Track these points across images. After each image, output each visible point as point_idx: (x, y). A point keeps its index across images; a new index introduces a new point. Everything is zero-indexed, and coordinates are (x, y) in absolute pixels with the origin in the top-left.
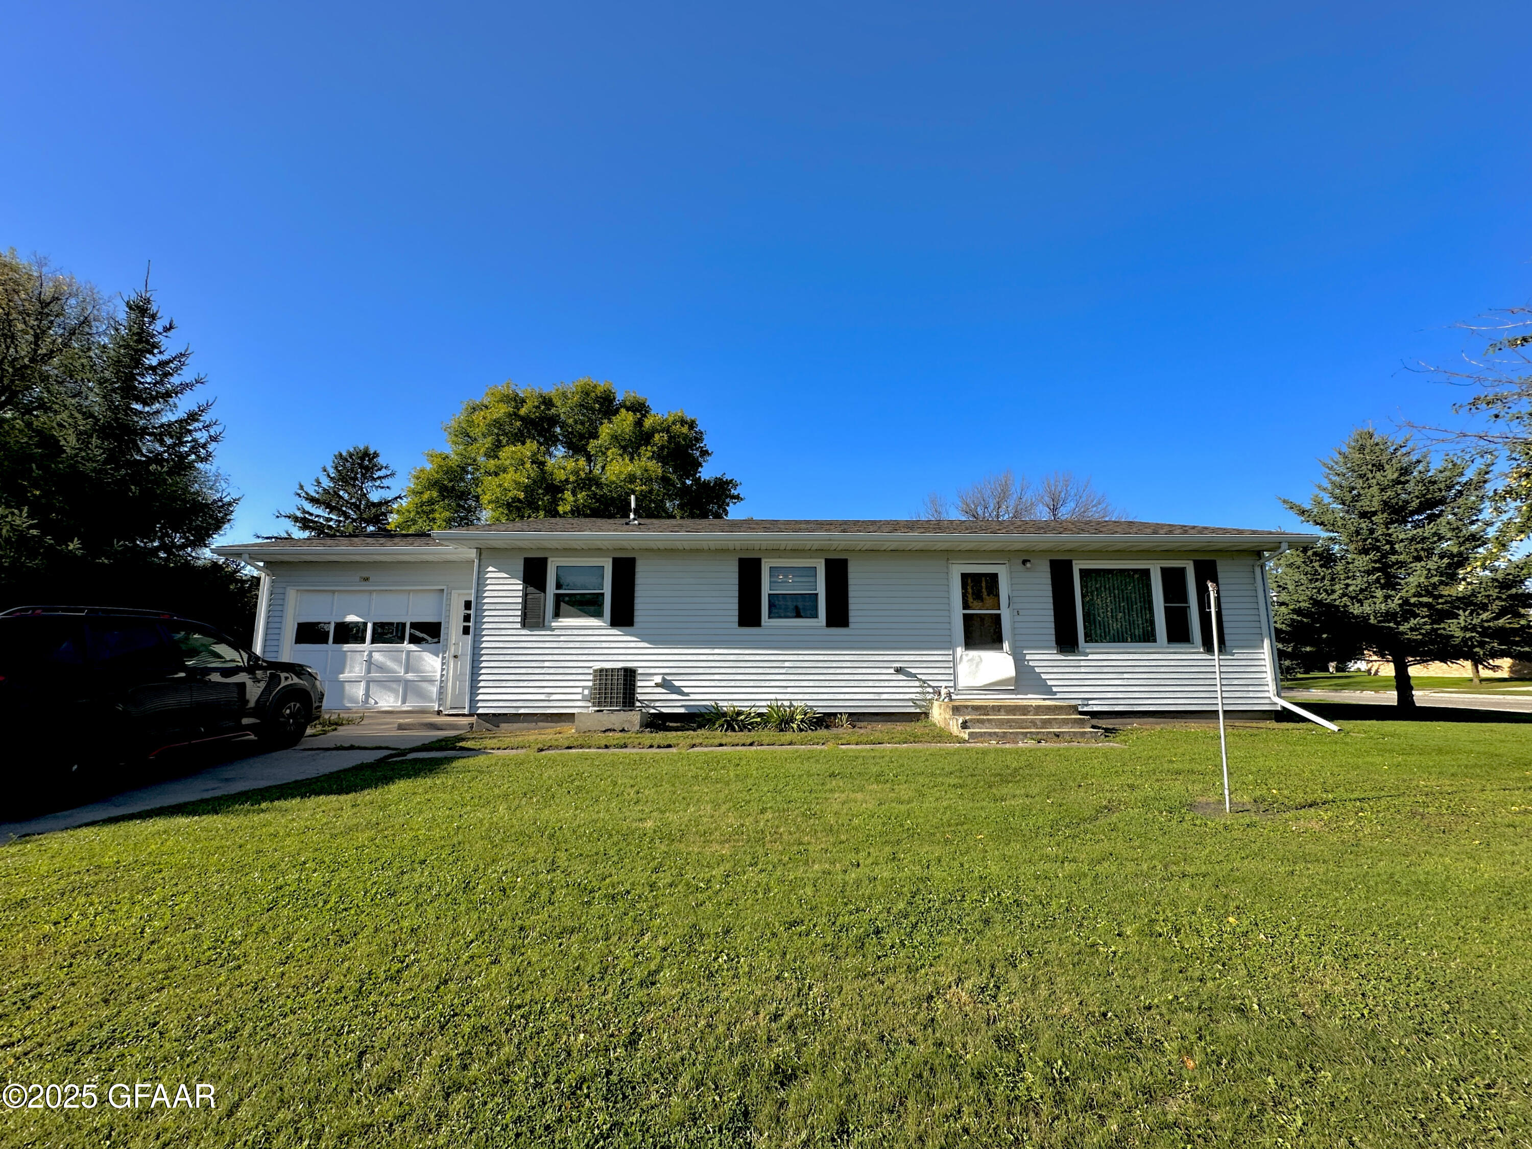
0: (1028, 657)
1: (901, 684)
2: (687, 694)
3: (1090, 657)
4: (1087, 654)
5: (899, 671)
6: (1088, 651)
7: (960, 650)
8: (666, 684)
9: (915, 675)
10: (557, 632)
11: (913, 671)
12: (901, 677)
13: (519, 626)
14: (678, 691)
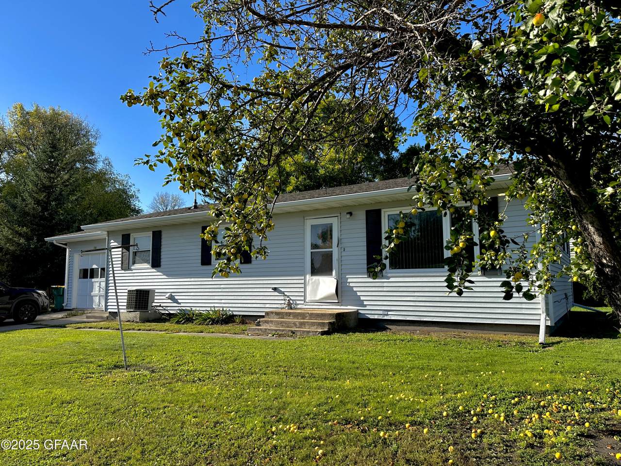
0: (349, 280)
1: (276, 298)
2: (180, 303)
3: (392, 280)
4: (388, 278)
5: (275, 289)
6: (389, 275)
7: (308, 277)
8: (171, 298)
9: (283, 293)
10: (134, 271)
11: (283, 290)
12: (276, 294)
13: (120, 269)
14: (176, 301)
